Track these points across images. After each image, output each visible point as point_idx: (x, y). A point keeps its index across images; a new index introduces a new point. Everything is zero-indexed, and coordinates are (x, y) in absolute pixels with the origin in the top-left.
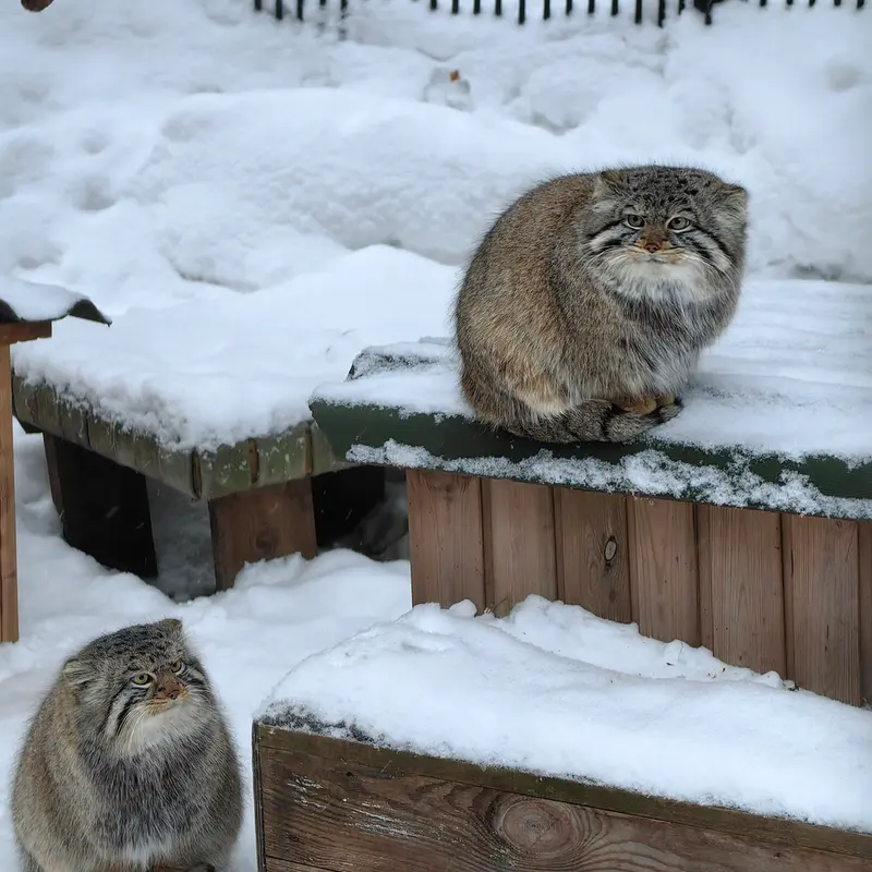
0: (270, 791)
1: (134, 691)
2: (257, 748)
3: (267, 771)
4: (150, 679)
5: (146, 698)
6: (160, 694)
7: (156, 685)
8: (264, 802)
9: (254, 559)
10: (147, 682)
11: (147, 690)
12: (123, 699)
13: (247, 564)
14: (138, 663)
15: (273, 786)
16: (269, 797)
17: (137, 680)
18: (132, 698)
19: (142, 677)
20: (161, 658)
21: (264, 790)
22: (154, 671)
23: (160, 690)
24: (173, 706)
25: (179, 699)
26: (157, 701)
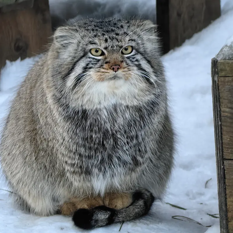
0: (227, 110)
1: (89, 60)
2: (216, 79)
3: (225, 94)
4: (103, 54)
5: (97, 66)
6: (105, 66)
7: (106, 58)
8: (223, 118)
9: (13, 59)
10: (101, 55)
11: (99, 60)
12: (82, 64)
13: (8, 62)
14: (96, 40)
15: (229, 105)
16: (227, 114)
17: (93, 52)
18: (87, 65)
19: (97, 51)
20: (115, 41)
21: (222, 109)
22: (106, 48)
23: (106, 63)
24: (115, 78)
25: (120, 72)
26: (102, 70)
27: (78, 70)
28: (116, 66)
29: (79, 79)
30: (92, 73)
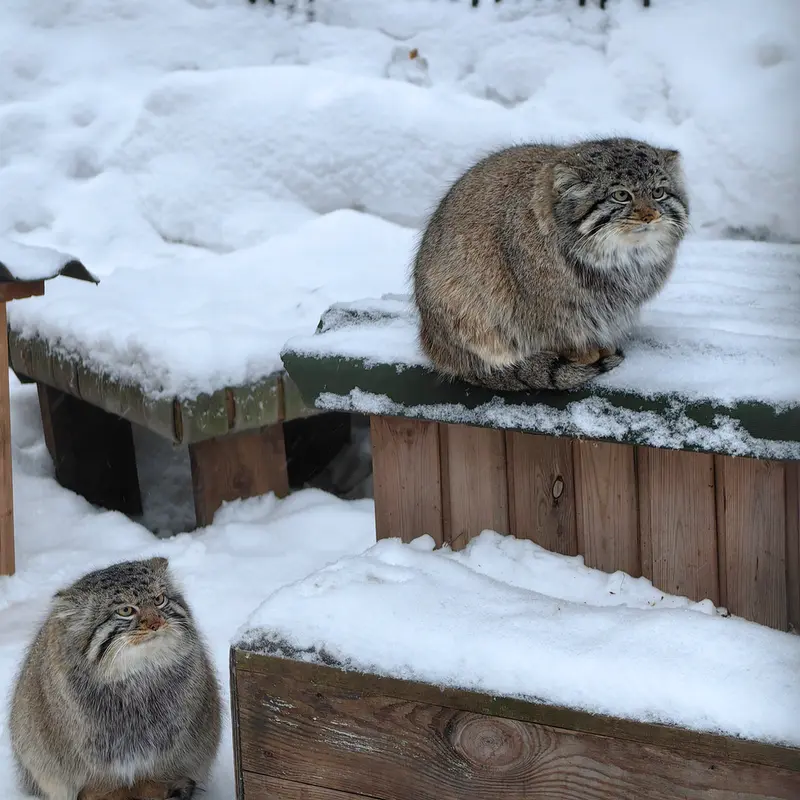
0: (247, 711)
1: (118, 622)
2: (234, 671)
3: (243, 692)
4: (134, 611)
5: (129, 629)
6: (142, 626)
7: (139, 618)
8: (241, 720)
9: (231, 498)
10: (131, 614)
11: (130, 621)
13: (224, 503)
14: (122, 597)
15: (249, 706)
16: (245, 716)
17: (122, 612)
18: (116, 628)
19: (126, 610)
20: (145, 592)
21: (241, 709)
22: (138, 604)
23: (142, 622)
24: (155, 637)
25: (160, 630)
26: (140, 632)
27: (102, 635)
28: (154, 625)
29: (104, 647)
30: (124, 638)
